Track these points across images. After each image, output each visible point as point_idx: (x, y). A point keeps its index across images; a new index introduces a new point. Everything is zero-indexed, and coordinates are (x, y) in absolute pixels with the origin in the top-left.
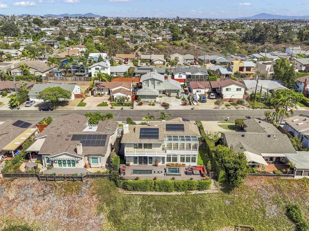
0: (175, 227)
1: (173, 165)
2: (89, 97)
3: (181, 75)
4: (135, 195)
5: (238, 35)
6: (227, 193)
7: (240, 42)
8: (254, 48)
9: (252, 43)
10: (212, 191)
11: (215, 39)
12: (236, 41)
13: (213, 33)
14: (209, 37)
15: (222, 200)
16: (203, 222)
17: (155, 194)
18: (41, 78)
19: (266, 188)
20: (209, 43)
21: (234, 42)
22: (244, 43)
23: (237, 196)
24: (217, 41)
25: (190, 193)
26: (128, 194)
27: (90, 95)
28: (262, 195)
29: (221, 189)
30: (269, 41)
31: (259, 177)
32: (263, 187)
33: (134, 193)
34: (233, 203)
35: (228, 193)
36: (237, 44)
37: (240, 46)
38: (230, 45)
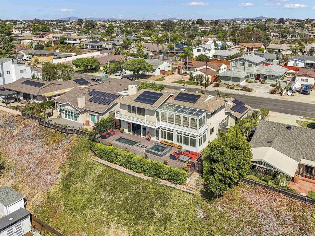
0: (116, 219)
1: (166, 144)
2: (175, 75)
3: (297, 62)
4: (100, 163)
6: (206, 200)
10: (187, 189)
15: (195, 207)
16: (152, 228)
17: (119, 169)
18: (147, 56)
19: (279, 216)
23: (221, 209)
25: (159, 182)
26: (94, 160)
27: (177, 73)
28: (263, 223)
29: (201, 192)
31: (274, 193)
32: (273, 211)
33: (100, 161)
34: (207, 218)
35: (208, 201)
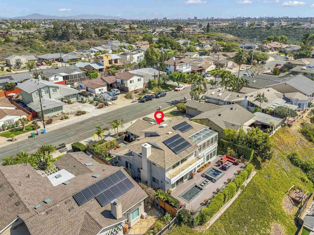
3: (57, 77)
5: (38, 34)
7: (43, 40)
8: (61, 45)
9: (57, 41)
11: (13, 39)
12: (39, 40)
13: (7, 33)
14: (4, 37)
20: (6, 43)
21: (37, 40)
22: (47, 41)
24: (16, 41)
30: (73, 38)
36: (41, 43)
37: (44, 44)
38: (34, 43)
